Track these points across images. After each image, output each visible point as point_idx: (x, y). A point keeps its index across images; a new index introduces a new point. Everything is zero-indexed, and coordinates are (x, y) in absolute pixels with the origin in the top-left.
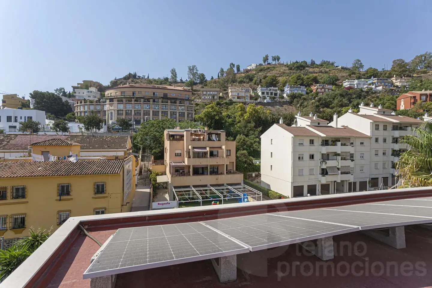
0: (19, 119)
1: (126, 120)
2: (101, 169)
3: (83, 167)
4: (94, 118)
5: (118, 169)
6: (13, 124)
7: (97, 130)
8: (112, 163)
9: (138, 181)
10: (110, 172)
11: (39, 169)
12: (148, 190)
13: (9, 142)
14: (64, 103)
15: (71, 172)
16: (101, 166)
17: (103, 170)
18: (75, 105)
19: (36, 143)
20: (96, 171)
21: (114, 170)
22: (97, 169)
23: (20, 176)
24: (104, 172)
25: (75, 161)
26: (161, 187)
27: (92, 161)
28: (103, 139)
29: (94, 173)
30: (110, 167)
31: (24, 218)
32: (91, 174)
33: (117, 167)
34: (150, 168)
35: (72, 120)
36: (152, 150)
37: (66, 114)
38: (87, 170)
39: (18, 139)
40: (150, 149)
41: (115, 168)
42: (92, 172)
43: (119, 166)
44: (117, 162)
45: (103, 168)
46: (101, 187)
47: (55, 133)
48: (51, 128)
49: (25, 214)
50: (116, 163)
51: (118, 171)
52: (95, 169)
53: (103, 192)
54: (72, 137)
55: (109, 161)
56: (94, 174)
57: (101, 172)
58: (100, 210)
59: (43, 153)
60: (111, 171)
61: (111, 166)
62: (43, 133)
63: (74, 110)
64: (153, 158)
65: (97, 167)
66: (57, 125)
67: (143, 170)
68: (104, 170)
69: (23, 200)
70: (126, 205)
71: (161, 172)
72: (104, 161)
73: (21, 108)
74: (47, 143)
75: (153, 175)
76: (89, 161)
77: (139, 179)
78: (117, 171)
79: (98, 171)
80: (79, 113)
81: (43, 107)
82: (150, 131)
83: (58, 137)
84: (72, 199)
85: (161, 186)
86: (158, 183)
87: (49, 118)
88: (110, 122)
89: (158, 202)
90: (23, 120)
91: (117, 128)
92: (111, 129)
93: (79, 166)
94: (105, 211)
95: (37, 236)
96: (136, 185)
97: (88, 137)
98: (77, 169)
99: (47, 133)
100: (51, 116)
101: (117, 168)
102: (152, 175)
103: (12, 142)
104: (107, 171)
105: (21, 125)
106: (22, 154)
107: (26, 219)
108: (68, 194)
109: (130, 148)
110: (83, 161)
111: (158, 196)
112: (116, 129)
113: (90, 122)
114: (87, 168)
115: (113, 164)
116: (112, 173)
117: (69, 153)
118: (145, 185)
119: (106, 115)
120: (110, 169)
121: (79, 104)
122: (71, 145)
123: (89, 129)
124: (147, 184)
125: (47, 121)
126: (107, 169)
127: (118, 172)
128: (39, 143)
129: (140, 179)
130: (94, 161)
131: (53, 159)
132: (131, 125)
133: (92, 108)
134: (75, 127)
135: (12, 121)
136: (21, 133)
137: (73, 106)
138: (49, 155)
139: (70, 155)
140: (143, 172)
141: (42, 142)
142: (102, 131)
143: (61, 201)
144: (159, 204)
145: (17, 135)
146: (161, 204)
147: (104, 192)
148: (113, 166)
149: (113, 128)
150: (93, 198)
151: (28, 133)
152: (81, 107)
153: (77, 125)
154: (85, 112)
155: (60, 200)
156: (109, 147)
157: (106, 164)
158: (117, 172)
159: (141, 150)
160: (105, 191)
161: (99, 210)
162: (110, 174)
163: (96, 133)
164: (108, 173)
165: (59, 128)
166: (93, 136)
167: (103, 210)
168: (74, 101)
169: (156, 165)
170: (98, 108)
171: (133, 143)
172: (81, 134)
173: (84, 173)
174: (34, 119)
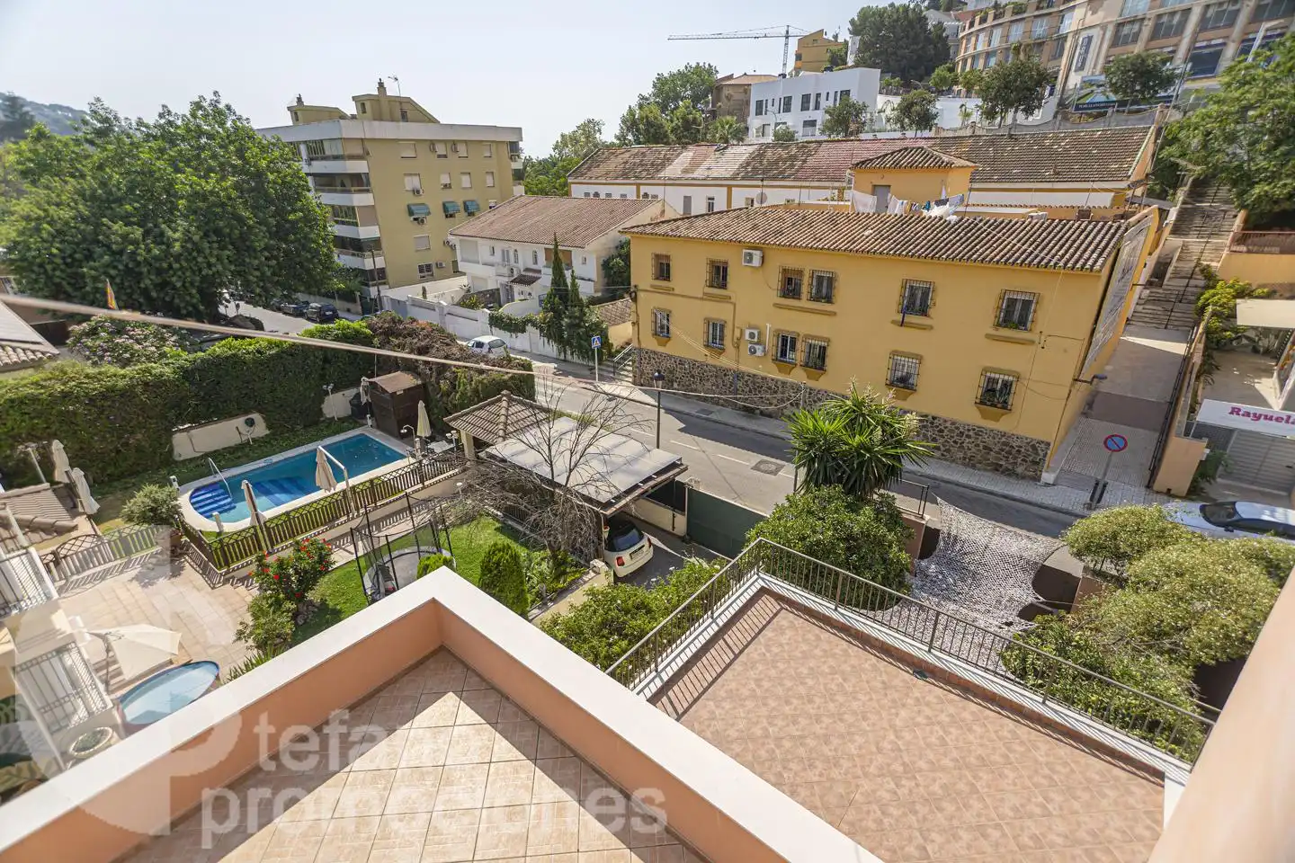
0: (824, 104)
1: (1150, 62)
2: (1035, 249)
3: (977, 237)
4: (1020, 70)
5: (1095, 255)
6: (811, 114)
7: (1021, 116)
8: (1074, 233)
9: (1140, 308)
10: (1066, 264)
11: (867, 233)
12: (1180, 349)
13: (805, 161)
14: (931, 33)
15: (941, 249)
16: (1035, 241)
17: (1040, 252)
18: (961, 35)
19: (863, 163)
20: (1017, 254)
21: (1081, 257)
22: (1020, 248)
23: (829, 249)
24: (1043, 258)
25: (954, 218)
26: (1246, 346)
27: (1006, 221)
28: (1042, 146)
29: (1008, 259)
30: (1067, 245)
31: (825, 348)
32: (998, 262)
33: (1092, 247)
34: (1214, 264)
35: (944, 88)
36: (1252, 185)
37: (929, 72)
38: (987, 249)
39: (824, 152)
40: (1235, 183)
41: (1085, 250)
42: (1003, 256)
43: (1103, 244)
44: (1095, 230)
45: (1038, 245)
46: (1019, 306)
47: (898, 135)
48: (888, 120)
49: (828, 341)
50: (1089, 233)
51: (1096, 262)
52: (1013, 247)
53: (1022, 323)
54: (947, 143)
55: (1065, 225)
56: (1008, 262)
57: (1033, 261)
58: (1002, 376)
59: (875, 189)
60: (1068, 261)
61: (1069, 242)
62: (870, 136)
63: (956, 53)
64: (1238, 222)
65: (1019, 241)
66: (906, 109)
67: (1171, 269)
68: (1042, 255)
69: (827, 307)
70: (1091, 383)
71: (1264, 286)
72: (1043, 223)
73: (830, 69)
74: (889, 161)
75: (1221, 293)
76: (995, 221)
77: (1143, 302)
78: (1090, 263)
79: (1024, 256)
80: (969, 61)
81: (876, 55)
82: (1272, 97)
83: (907, 143)
84: (931, 328)
85: (1244, 341)
86: (1236, 330)
87: (886, 90)
88: (1075, 80)
89: (1235, 405)
90: (830, 103)
91: (1103, 98)
92: (1071, 110)
93: (966, 234)
94: (1014, 386)
95: (862, 403)
96: (1128, 320)
97: (992, 142)
98: (958, 241)
99: (880, 136)
100: (890, 84)
101: (1093, 252)
102: (1217, 294)
103: (811, 162)
104: (1053, 257)
105: (828, 117)
106: (828, 193)
107: (829, 352)
108: (924, 311)
109: (1138, 178)
110: (978, 219)
111: (1217, 376)
112: (1093, 105)
113: (1006, 87)
114: (989, 240)
115: (1078, 237)
116: (1073, 268)
117: (940, 194)
118: (1165, 326)
119: (1061, 55)
120: (1066, 252)
121: (977, 27)
122: (949, 165)
123: (997, 113)
124: (1176, 323)
125: (881, 100)
126: (1053, 251)
127: (1097, 267)
128: (871, 160)
129: (1147, 302)
130: (1011, 221)
131: (897, 207)
132: (1168, 81)
133: (1017, 33)
134: (954, 112)
135: (811, 108)
136: (826, 138)
137: (954, 41)
138: (890, 195)
139: (943, 197)
140: (1168, 276)
141: (878, 158)
142: (1038, 116)
143: (903, 328)
144: (1235, 411)
145: (820, 143)
146: (1248, 414)
147: (1025, 325)
148: (1079, 242)
149: (1081, 101)
150: (988, 336)
151: (840, 138)
152: (982, 36)
153: (959, 102)
154: (988, 55)
155: (902, 324)
156: (1058, 174)
157: (1052, 234)
158: (1092, 266)
159: (1186, 188)
160: (1029, 324)
161: (997, 376)
162: (1062, 271)
163: (1015, 125)
164: (1056, 264)
165: (909, 117)
166: (1011, 136)
167: (1011, 378)
168: (959, 20)
169: (1249, 252)
170: (1040, 28)
171: (1157, 158)
172: (968, 132)
173: (980, 256)
174: (854, 98)
